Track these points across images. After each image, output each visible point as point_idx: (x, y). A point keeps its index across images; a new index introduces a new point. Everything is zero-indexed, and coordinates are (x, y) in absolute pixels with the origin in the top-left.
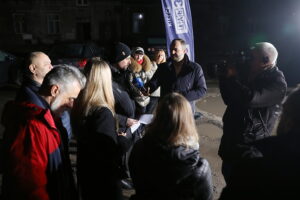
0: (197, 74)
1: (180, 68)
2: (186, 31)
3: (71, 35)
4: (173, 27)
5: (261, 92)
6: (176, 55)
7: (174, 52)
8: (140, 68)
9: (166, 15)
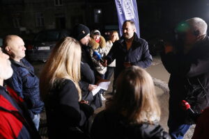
0: (144, 48)
1: (131, 43)
2: (133, 17)
3: (52, 26)
4: (123, 15)
5: (197, 64)
6: (127, 33)
7: (125, 31)
8: (98, 45)
9: (118, 6)
